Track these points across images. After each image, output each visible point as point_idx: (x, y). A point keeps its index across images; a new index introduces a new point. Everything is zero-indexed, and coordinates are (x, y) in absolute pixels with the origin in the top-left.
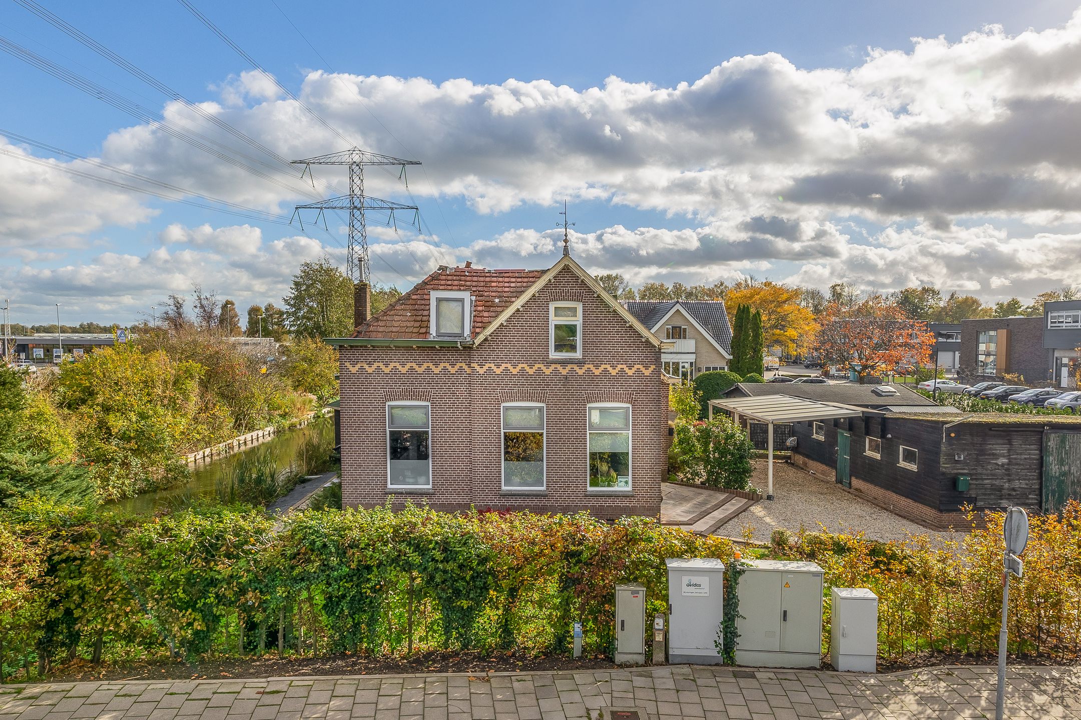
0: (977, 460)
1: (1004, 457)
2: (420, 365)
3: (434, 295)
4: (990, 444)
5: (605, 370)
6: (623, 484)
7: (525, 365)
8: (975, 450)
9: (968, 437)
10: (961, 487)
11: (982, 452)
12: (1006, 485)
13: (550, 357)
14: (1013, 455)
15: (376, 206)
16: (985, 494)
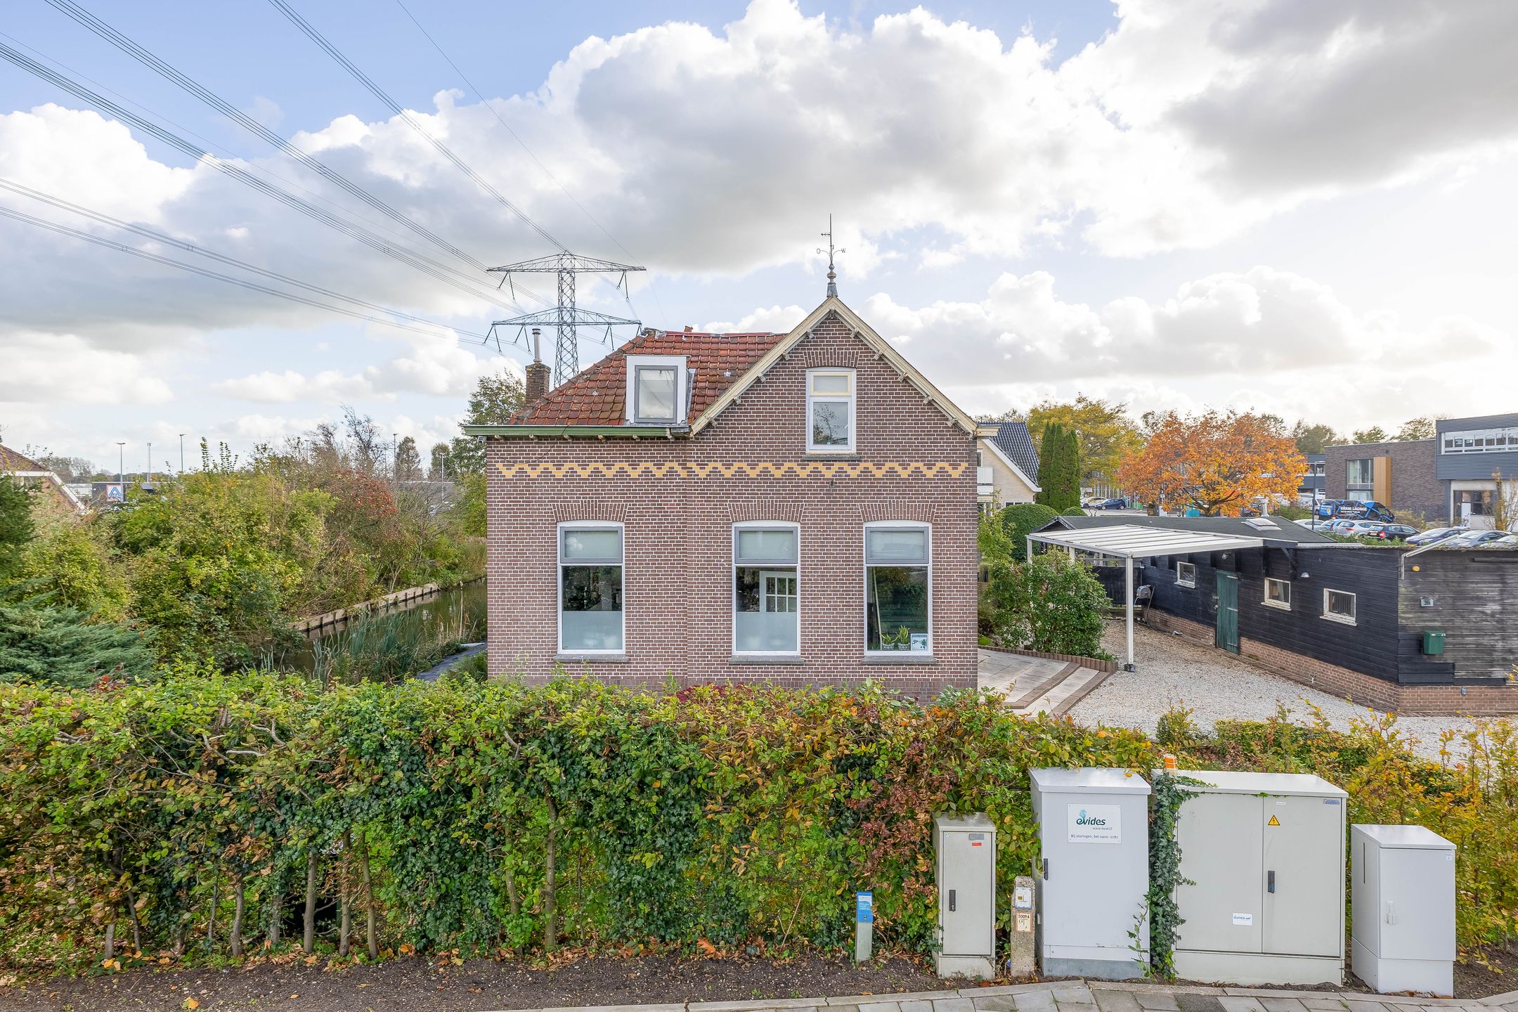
0: (1454, 607)
1: (1494, 601)
2: (609, 466)
3: (632, 361)
4: (1472, 583)
5: (892, 470)
6: (919, 645)
7: (769, 465)
8: (1450, 591)
9: (1440, 573)
10: (1432, 648)
11: (1460, 595)
12: (1500, 645)
13: (808, 451)
14: (1508, 598)
15: (590, 320)
16: (1467, 659)
